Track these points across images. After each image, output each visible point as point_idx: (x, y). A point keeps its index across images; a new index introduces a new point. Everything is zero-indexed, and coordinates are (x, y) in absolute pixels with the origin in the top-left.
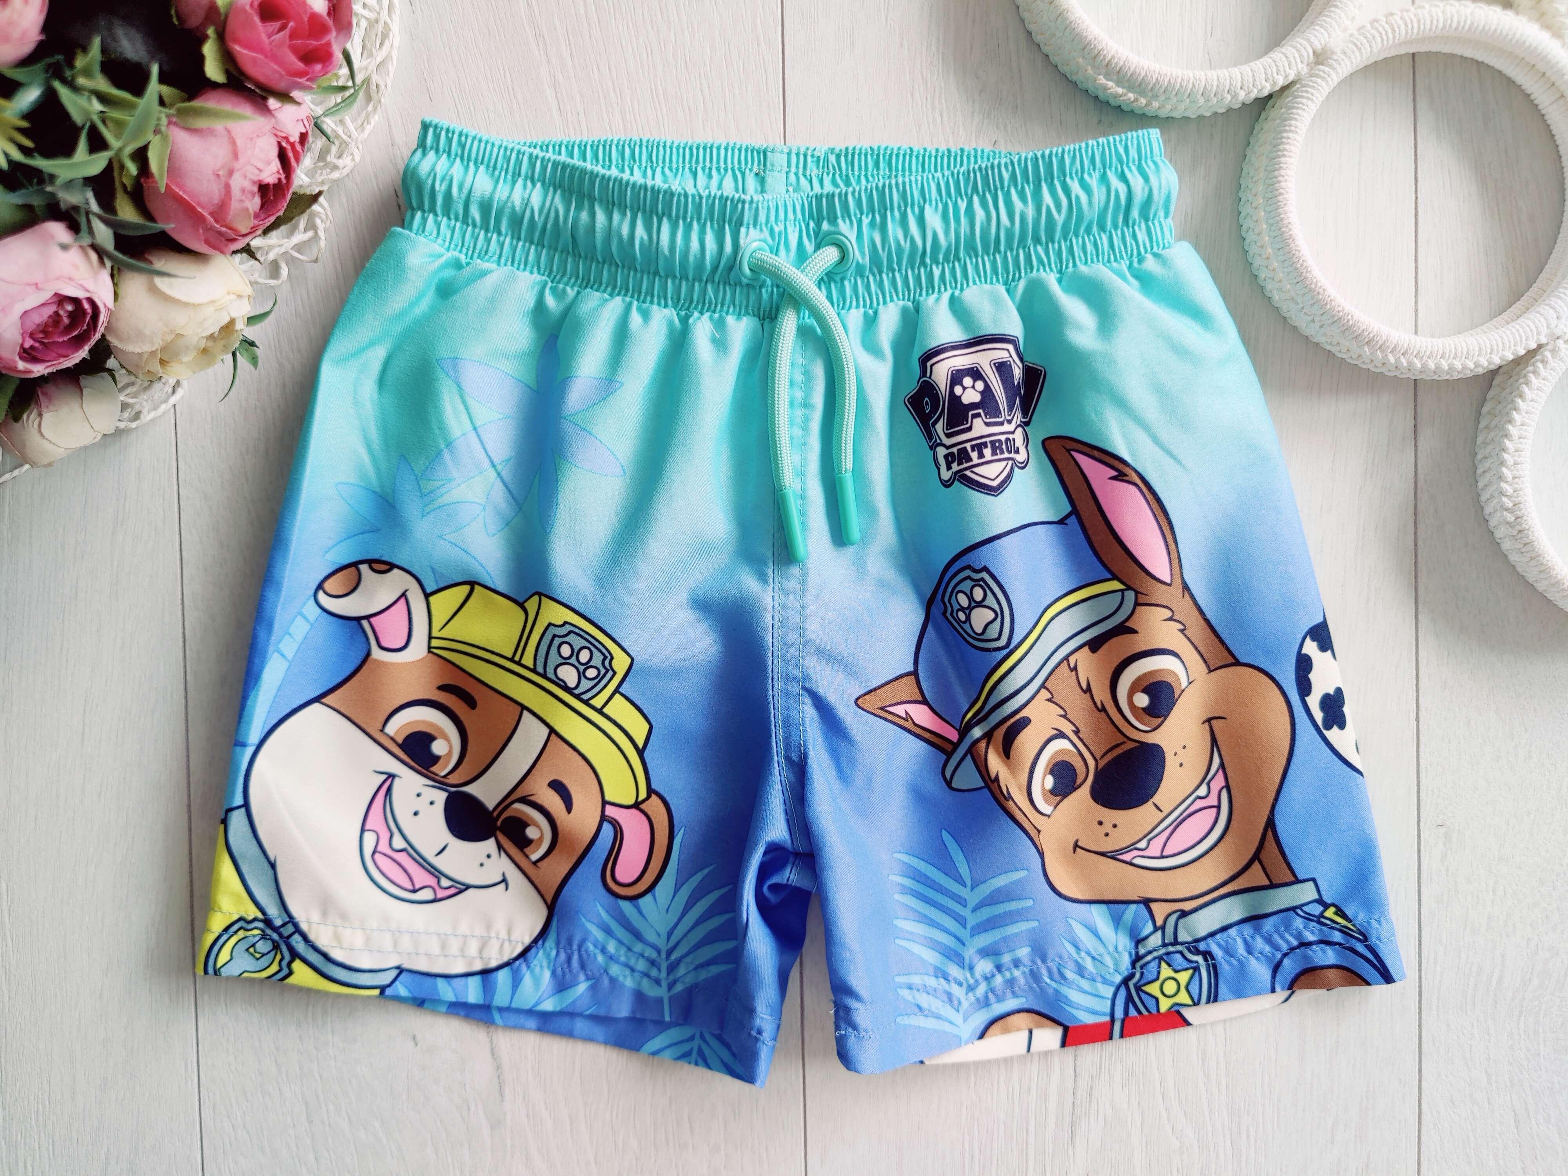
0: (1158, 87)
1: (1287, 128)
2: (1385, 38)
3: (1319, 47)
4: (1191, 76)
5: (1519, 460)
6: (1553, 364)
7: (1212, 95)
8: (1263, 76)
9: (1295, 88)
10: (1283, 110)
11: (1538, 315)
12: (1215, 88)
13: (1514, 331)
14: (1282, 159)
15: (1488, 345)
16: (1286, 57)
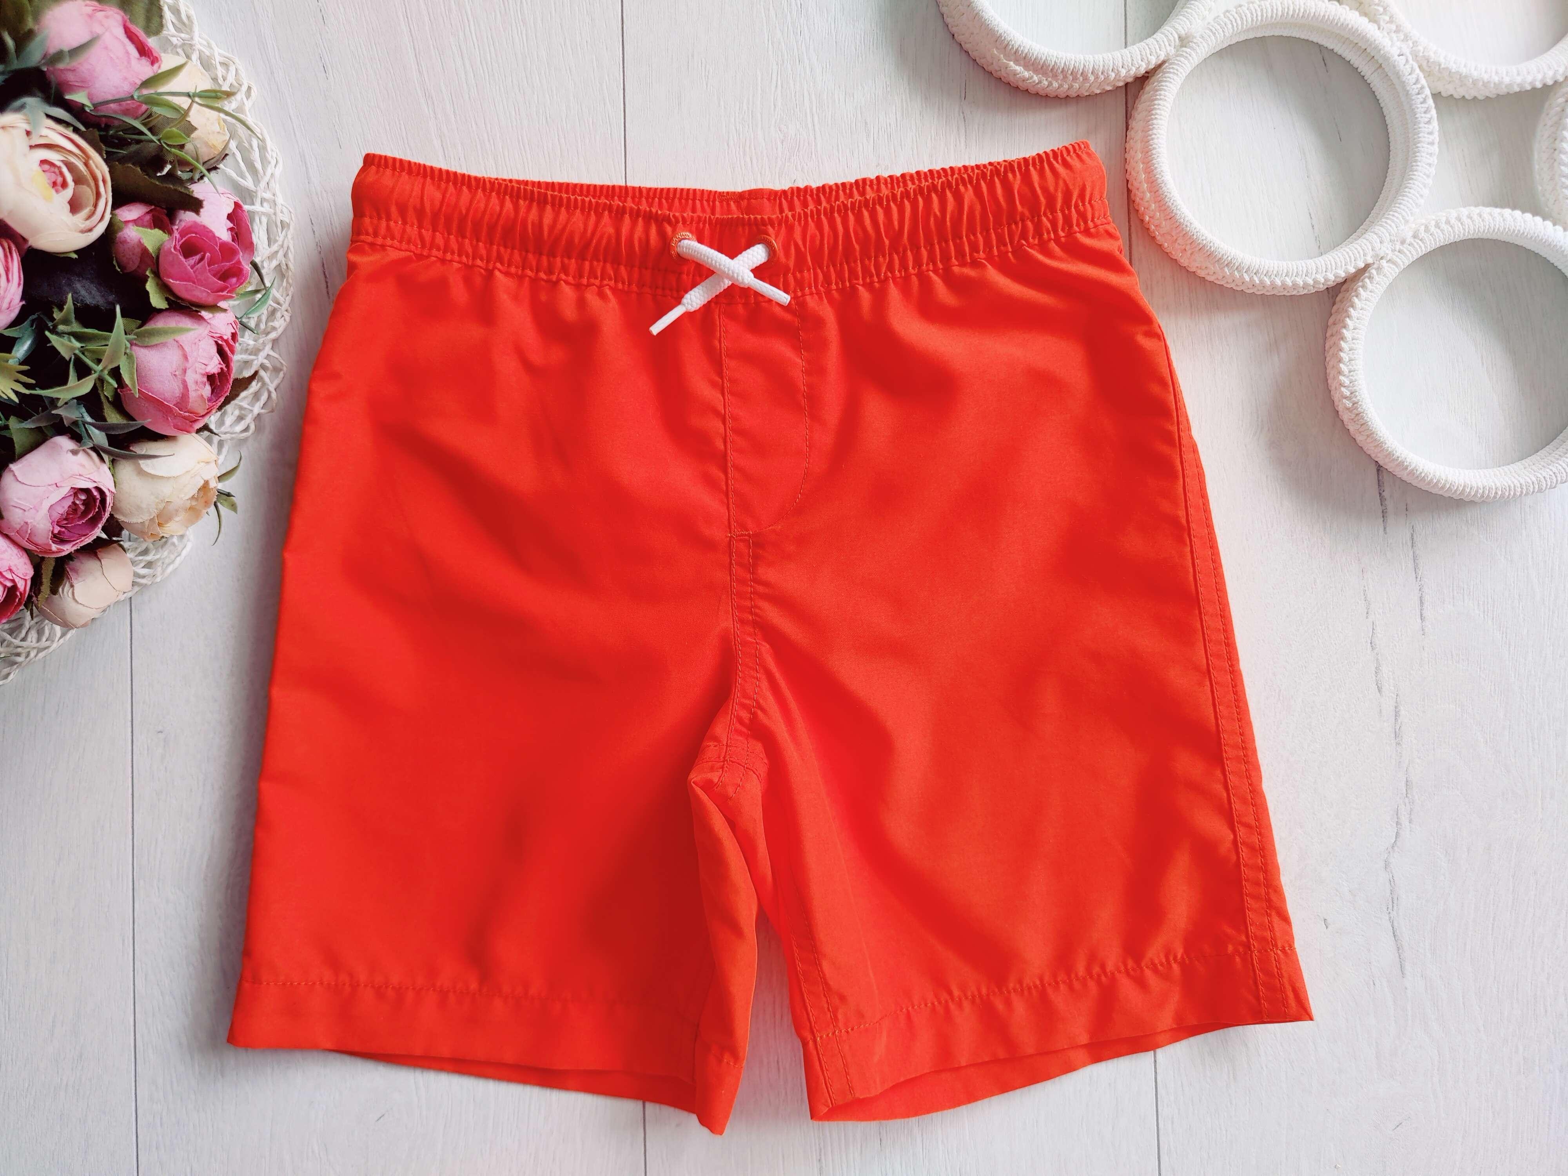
0: (1056, 67)
1: (1158, 97)
2: (1235, 24)
3: (1183, 33)
4: (1082, 58)
5: (1353, 357)
6: (1377, 279)
7: (1100, 74)
8: (1139, 57)
9: (1164, 66)
10: (1155, 84)
11: (1364, 241)
12: (1101, 67)
13: (1345, 253)
14: (1155, 121)
15: (1324, 266)
16: (1157, 41)
